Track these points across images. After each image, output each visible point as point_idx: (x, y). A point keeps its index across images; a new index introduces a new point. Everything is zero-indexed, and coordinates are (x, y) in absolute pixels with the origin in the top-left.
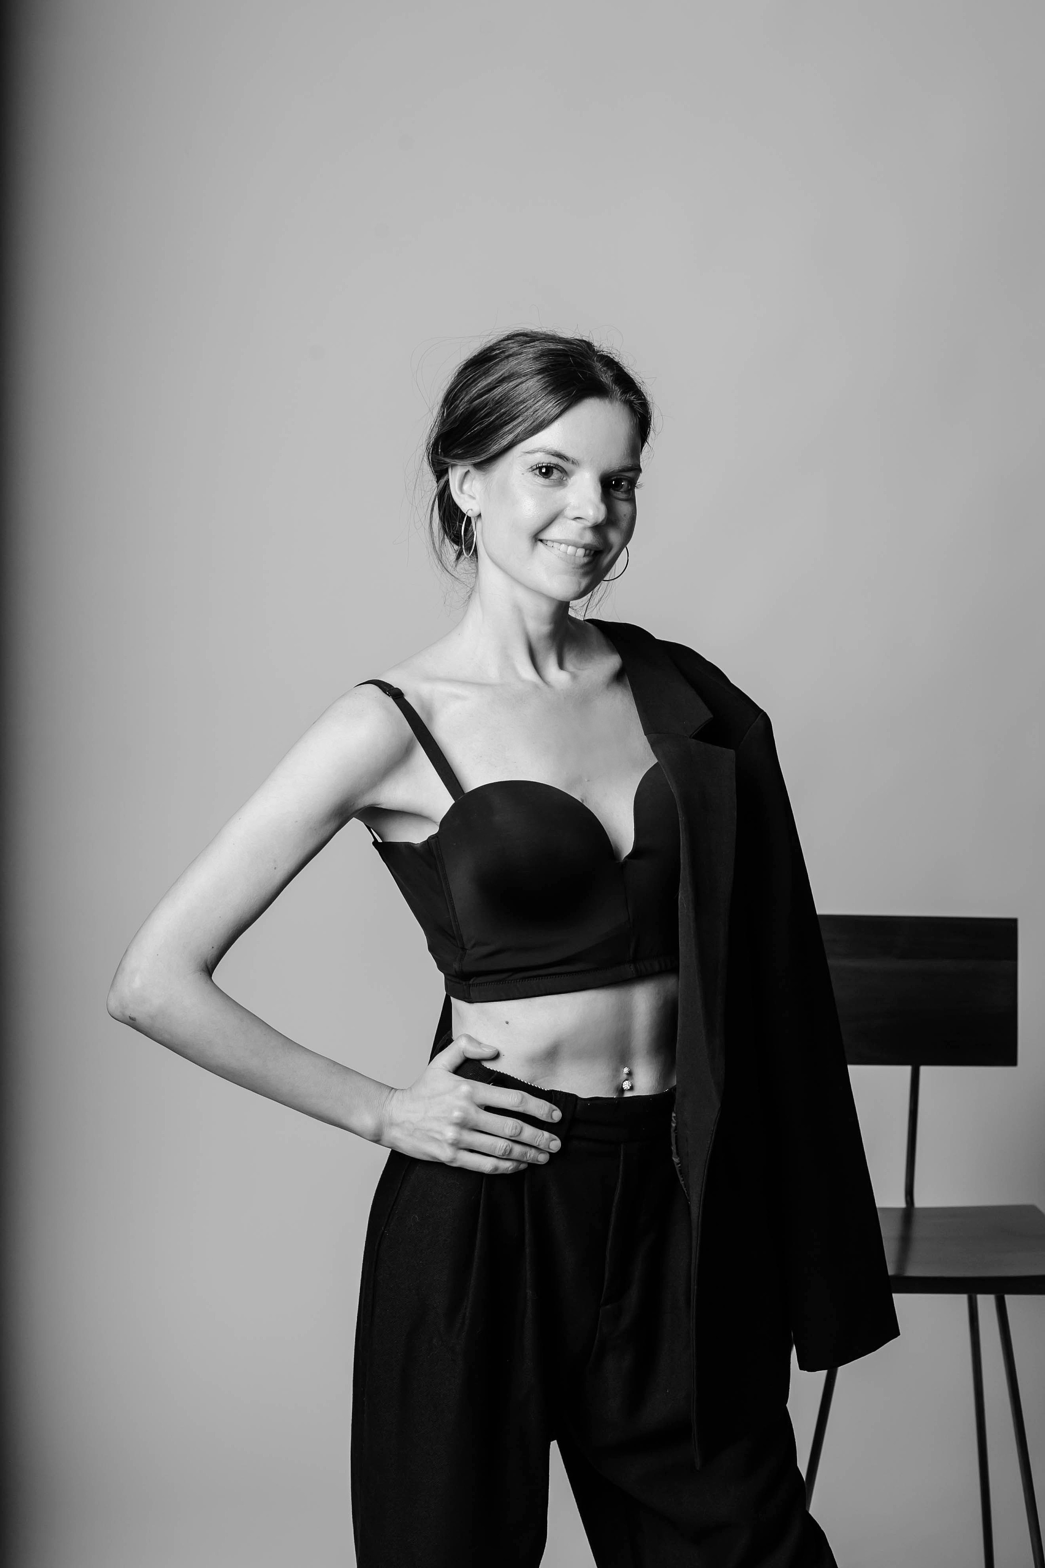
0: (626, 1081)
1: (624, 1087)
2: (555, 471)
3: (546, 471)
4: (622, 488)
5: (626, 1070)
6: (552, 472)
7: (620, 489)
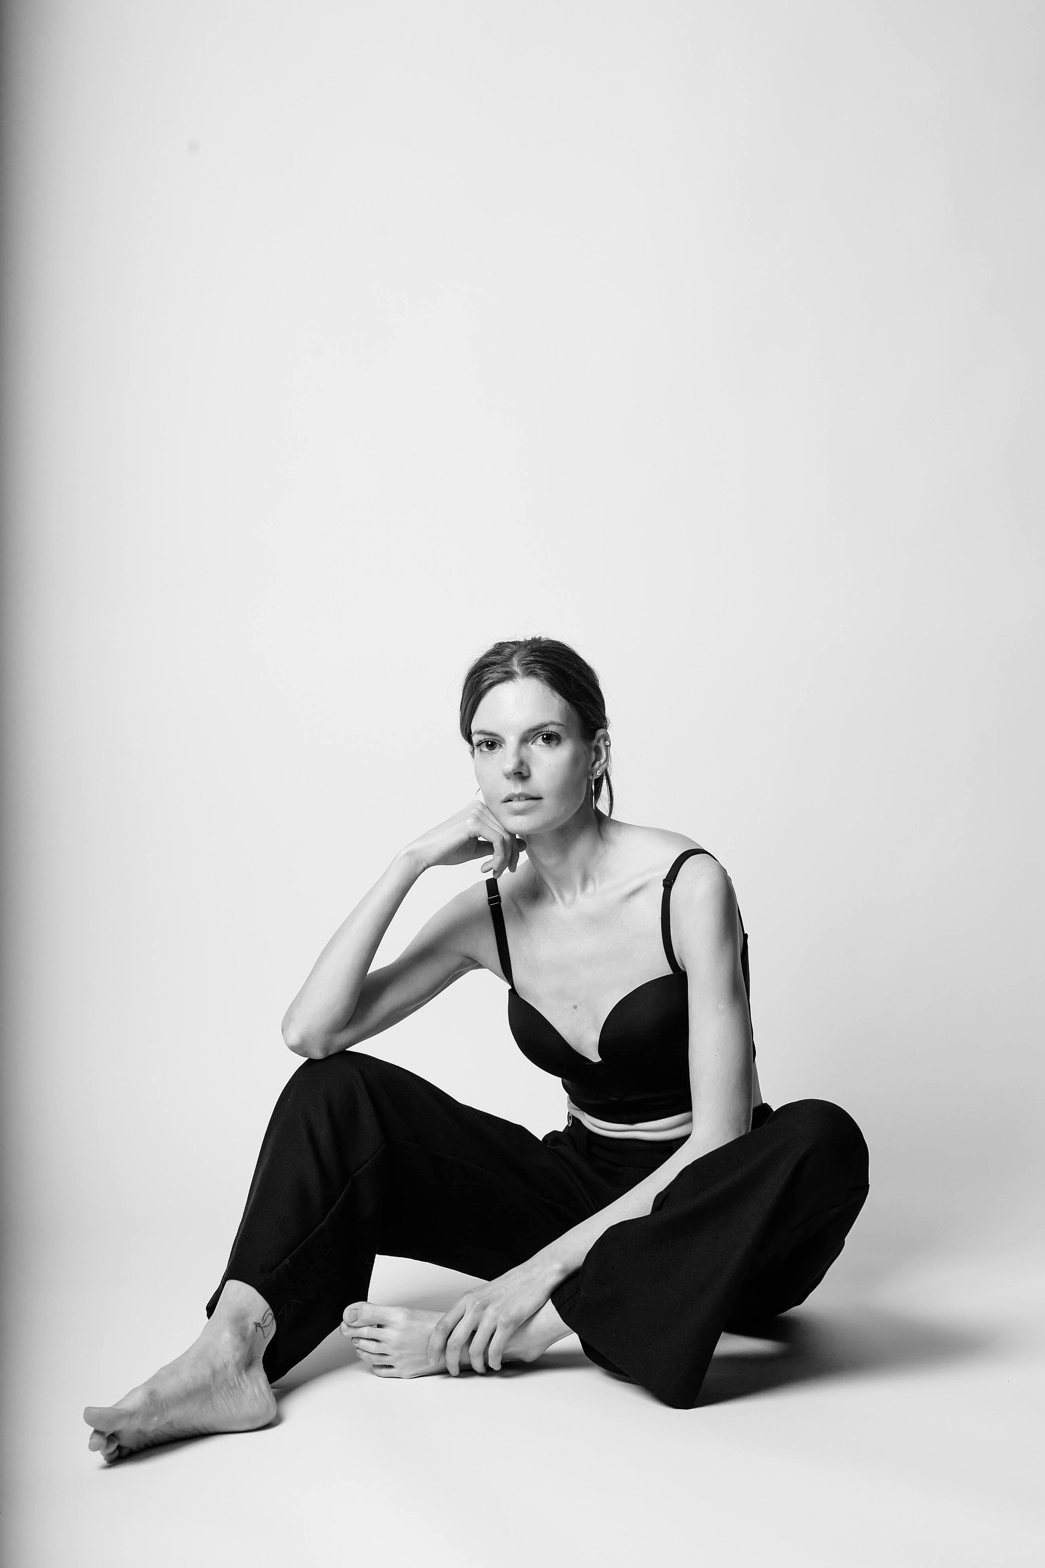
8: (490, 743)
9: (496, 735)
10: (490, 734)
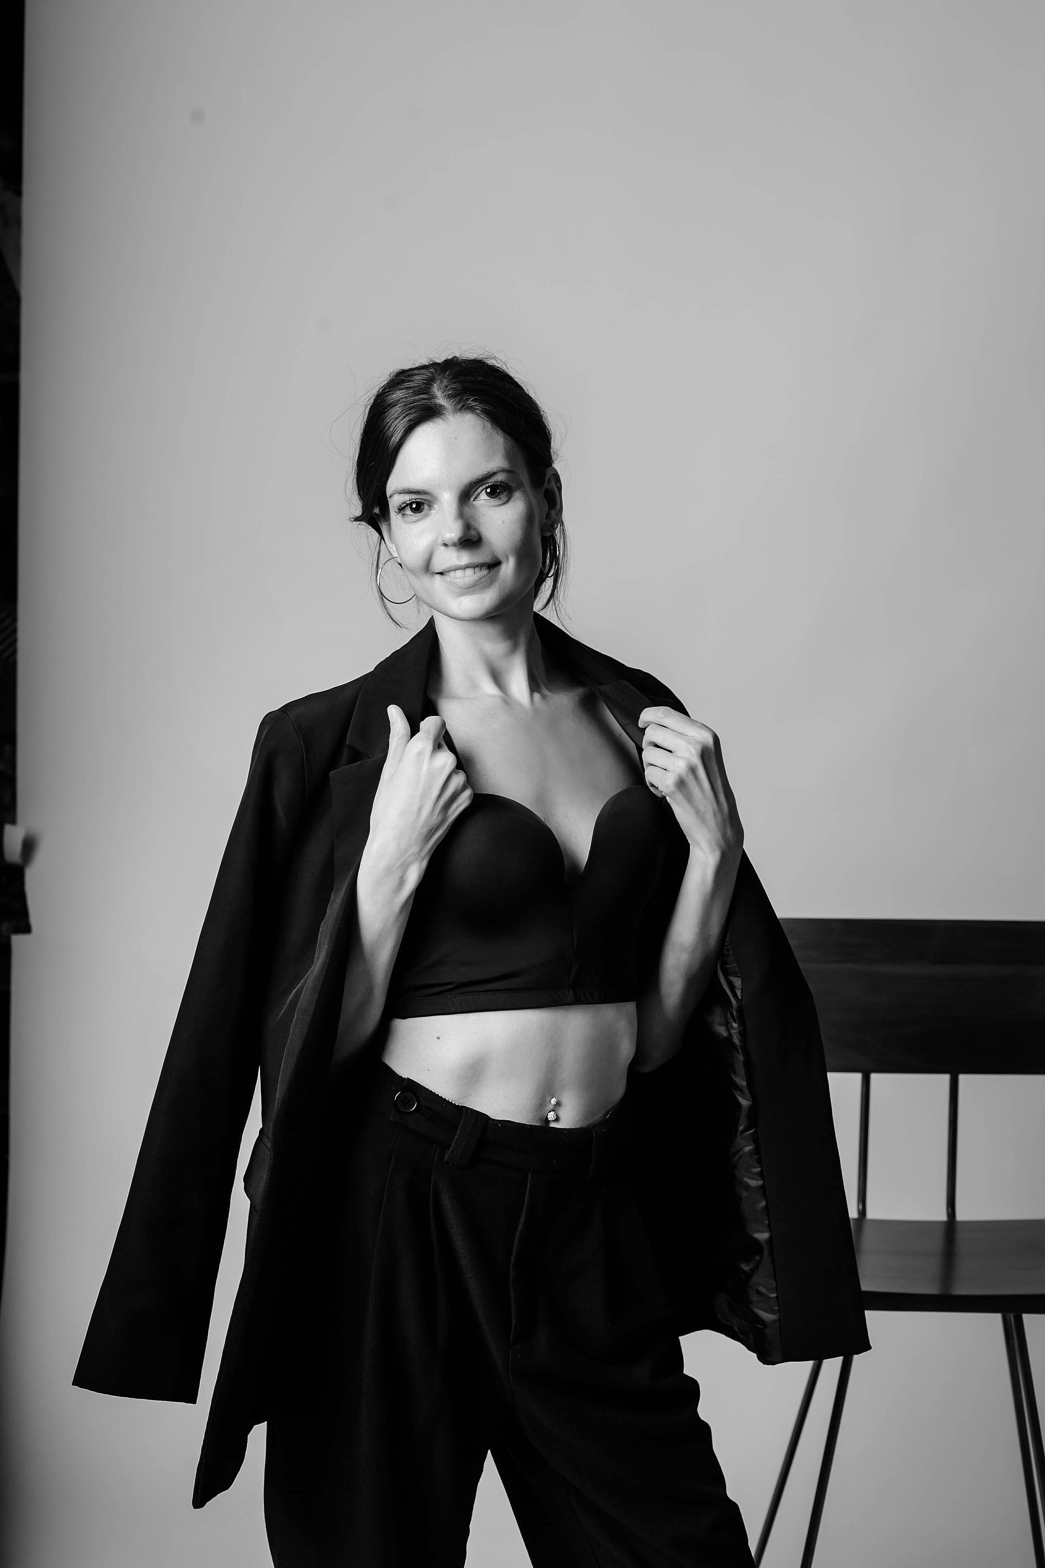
0: (552, 1112)
1: (548, 1117)
3: (416, 506)
5: (553, 1101)
8: (414, 506)
9: (425, 493)
10: (417, 492)
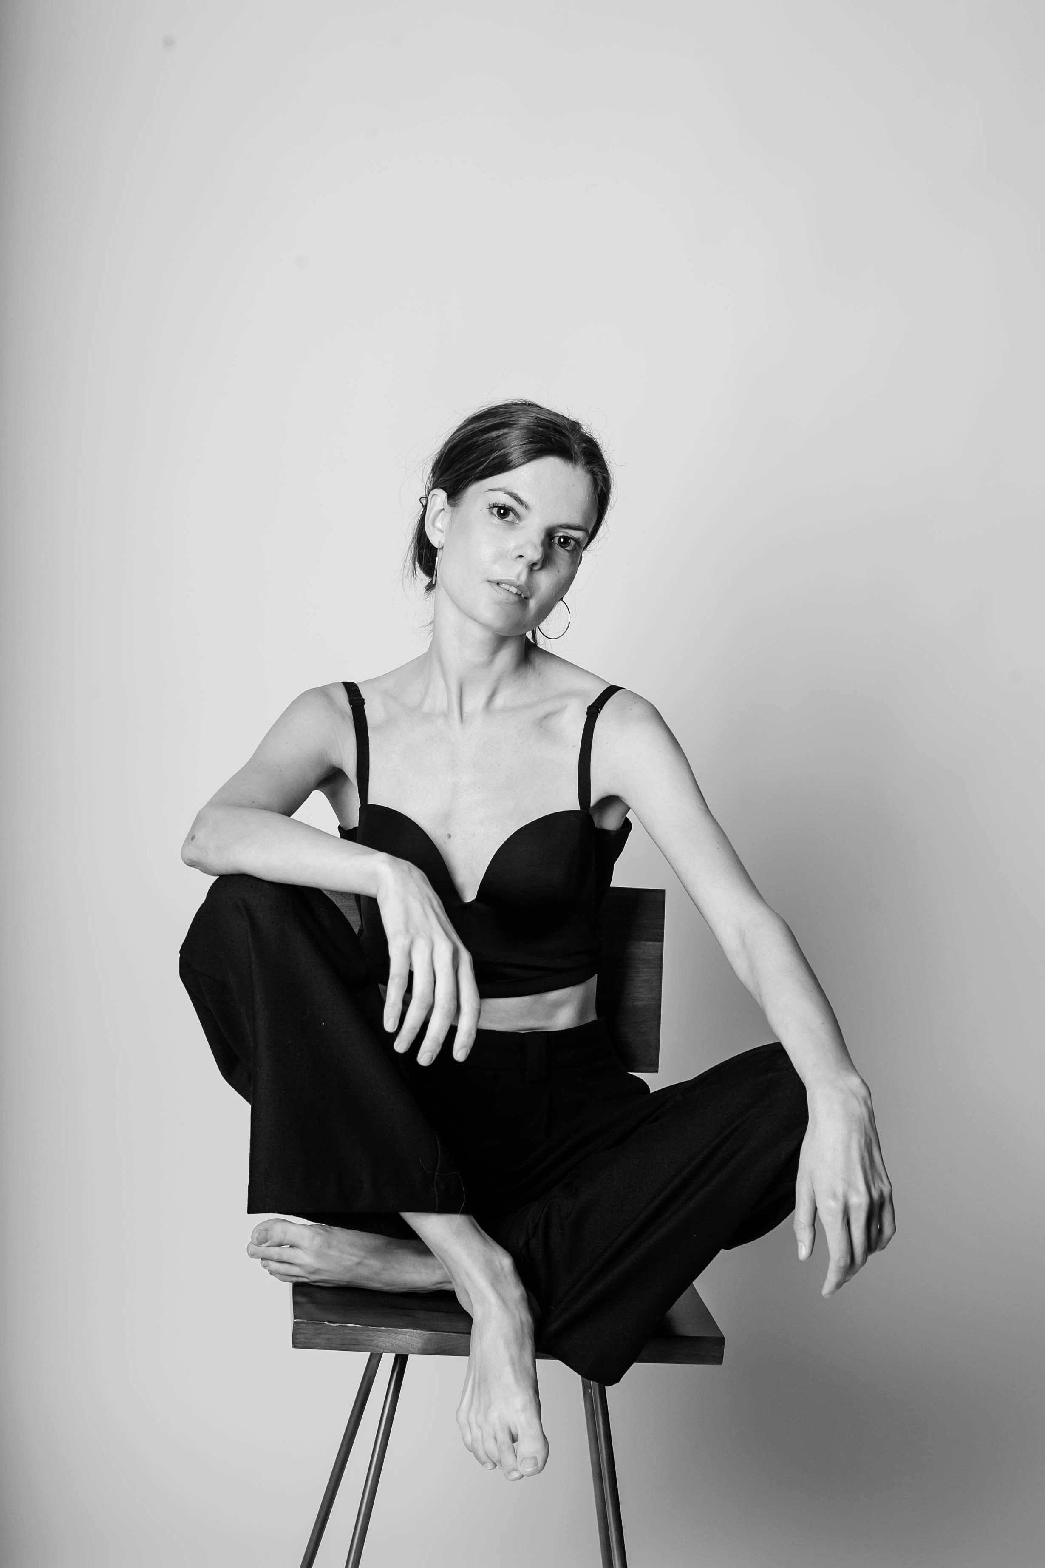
2: (511, 513)
3: (503, 512)
4: (568, 545)
6: (509, 514)
7: (566, 547)
